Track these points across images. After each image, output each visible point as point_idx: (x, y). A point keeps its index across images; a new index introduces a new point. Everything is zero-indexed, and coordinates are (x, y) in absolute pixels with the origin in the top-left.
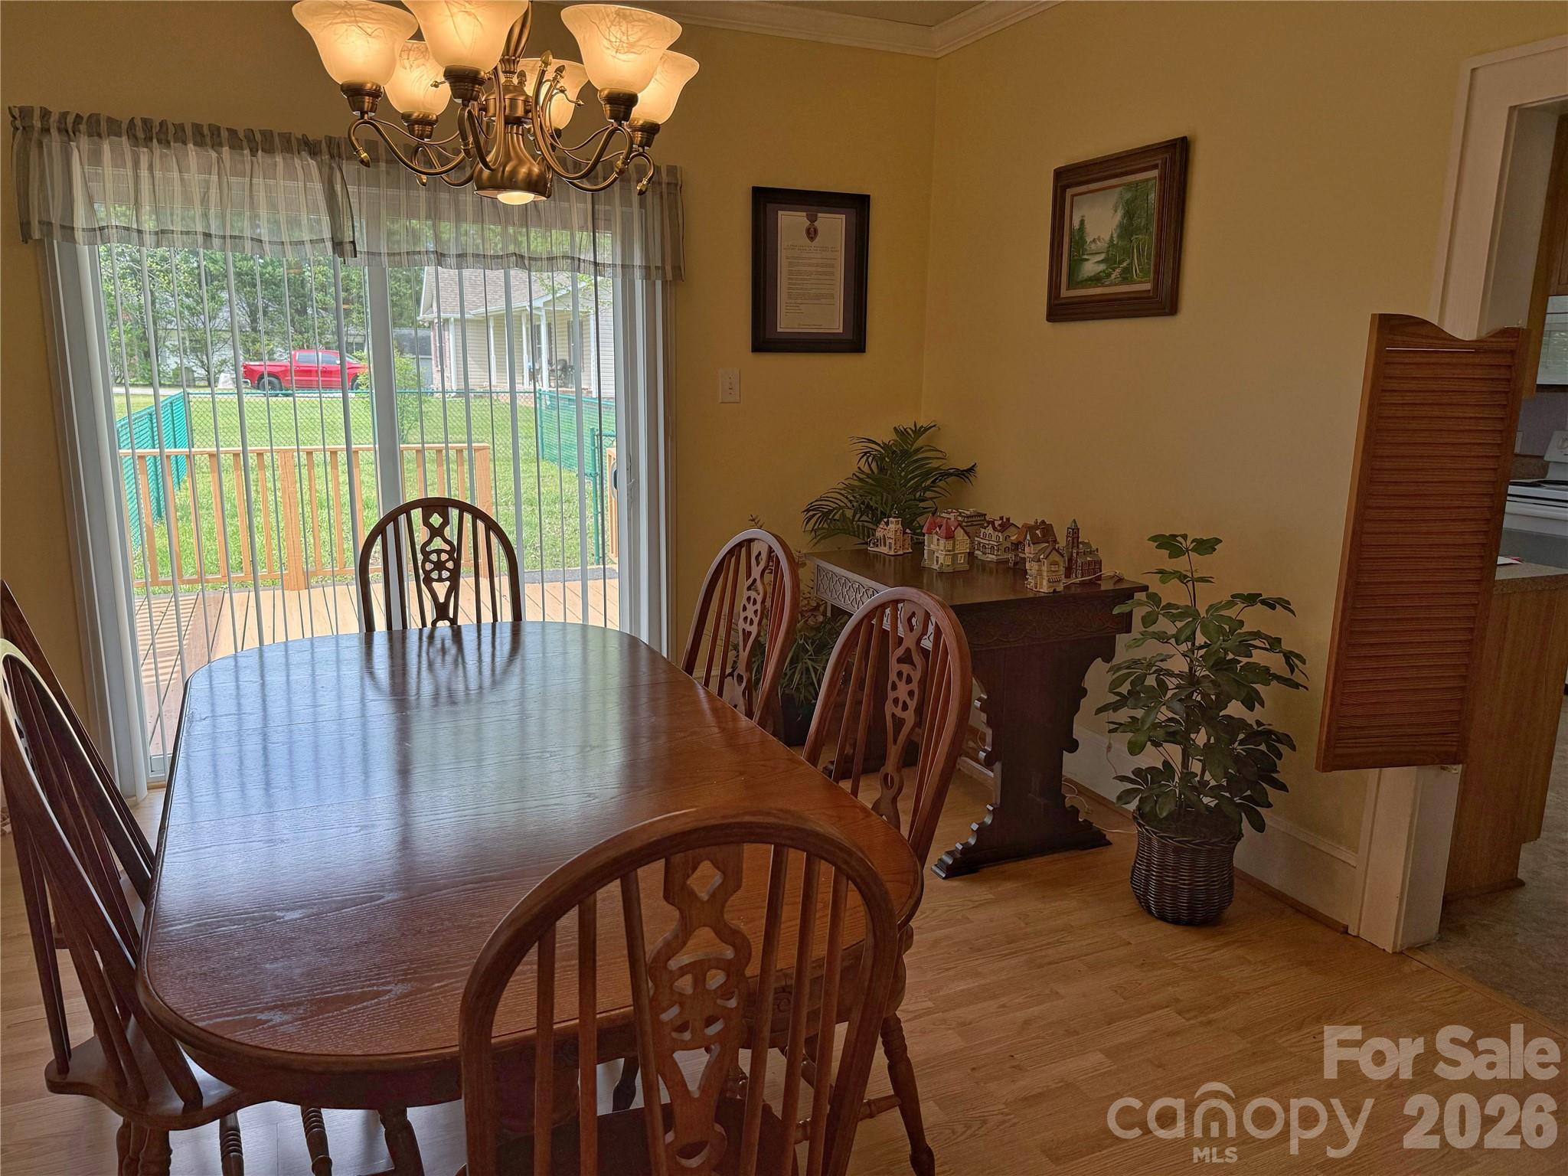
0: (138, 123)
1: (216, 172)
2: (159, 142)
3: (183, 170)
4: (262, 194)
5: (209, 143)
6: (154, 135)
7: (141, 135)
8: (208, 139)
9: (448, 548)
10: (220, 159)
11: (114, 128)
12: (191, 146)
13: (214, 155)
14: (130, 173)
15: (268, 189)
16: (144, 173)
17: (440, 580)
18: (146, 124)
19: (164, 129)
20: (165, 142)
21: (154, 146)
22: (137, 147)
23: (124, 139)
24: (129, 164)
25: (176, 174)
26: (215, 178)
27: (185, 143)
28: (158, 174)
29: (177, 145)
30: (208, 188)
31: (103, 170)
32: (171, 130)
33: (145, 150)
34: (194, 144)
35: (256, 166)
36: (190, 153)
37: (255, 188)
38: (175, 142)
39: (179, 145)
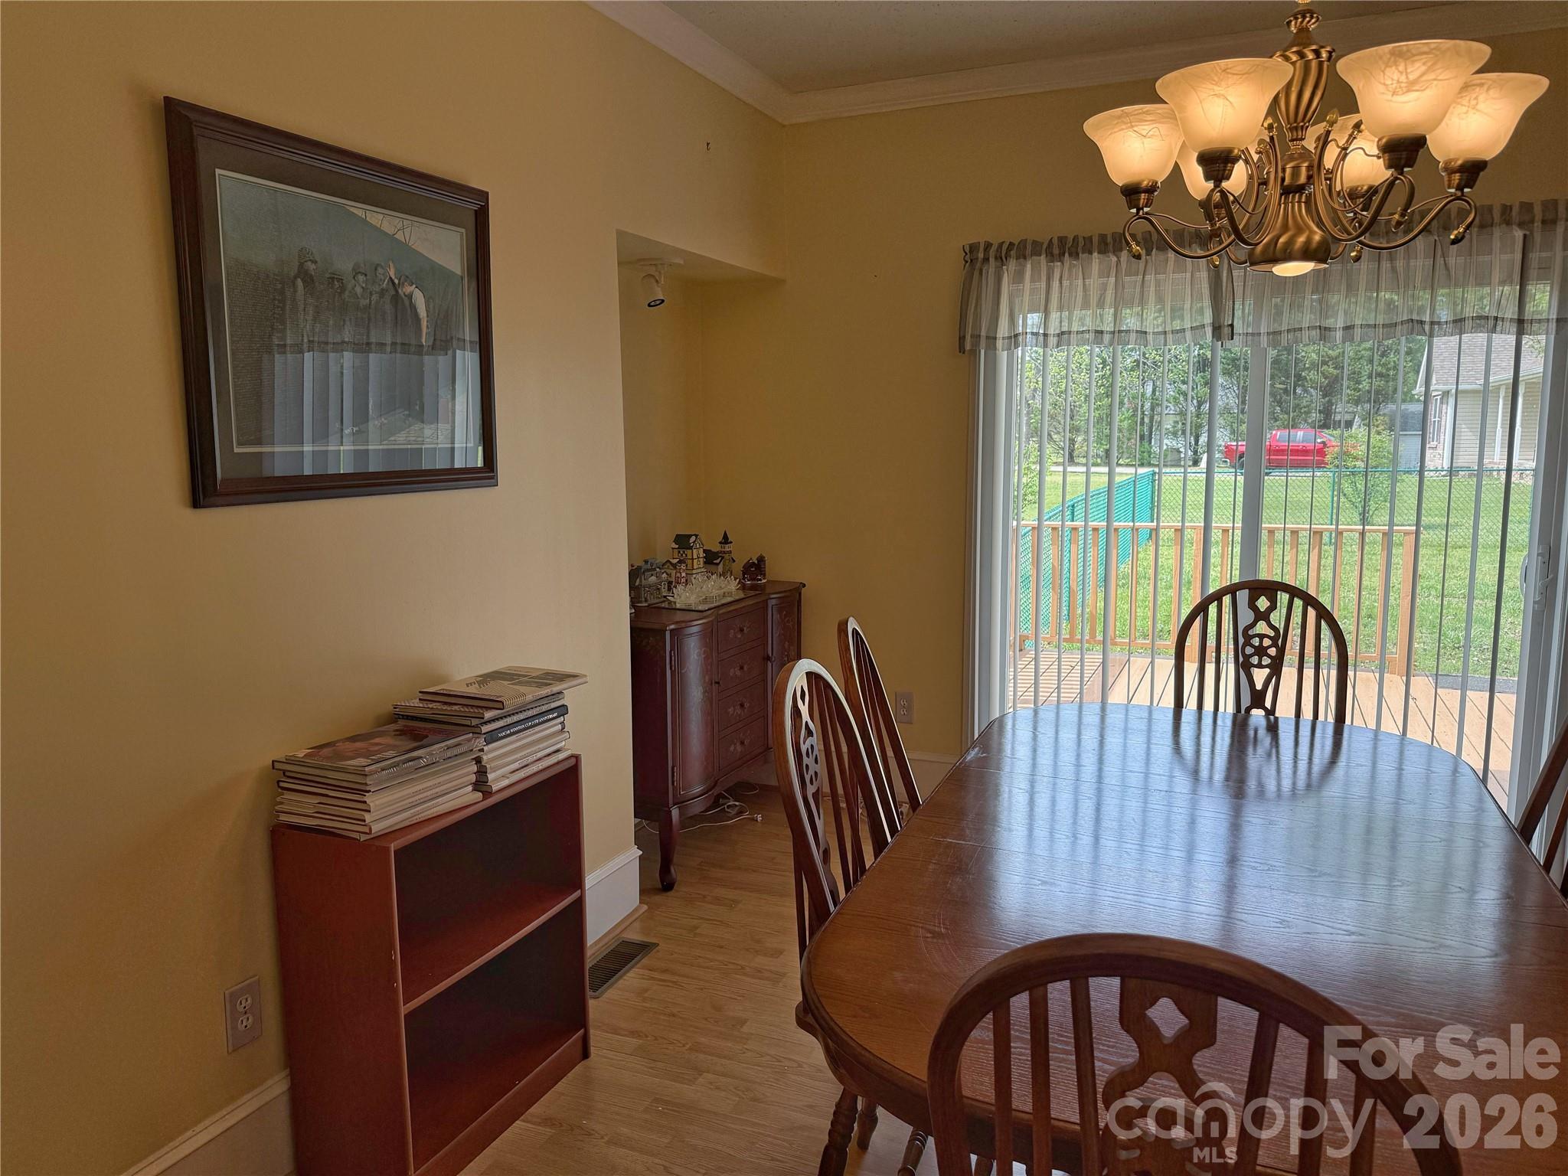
0: (1055, 241)
1: (1114, 275)
2: (1070, 255)
3: (1086, 277)
4: (1152, 289)
5: (1111, 249)
6: (1067, 250)
7: (1056, 251)
8: (1111, 247)
9: (1272, 634)
10: (1118, 262)
11: (1037, 249)
12: (1095, 254)
13: (1114, 259)
14: (1043, 285)
15: (1158, 284)
16: (1056, 284)
17: (1260, 666)
18: (1061, 242)
19: (1076, 242)
20: (1074, 255)
21: (1065, 259)
22: (1053, 262)
23: (1043, 257)
24: (1044, 278)
25: (1080, 282)
26: (1112, 280)
27: (1091, 253)
28: (1066, 283)
29: (1084, 255)
30: (1105, 290)
31: (1024, 286)
32: (1081, 242)
33: (1059, 263)
34: (1098, 253)
35: (1149, 264)
36: (1094, 260)
37: (1147, 284)
38: (1083, 253)
39: (1086, 255)
